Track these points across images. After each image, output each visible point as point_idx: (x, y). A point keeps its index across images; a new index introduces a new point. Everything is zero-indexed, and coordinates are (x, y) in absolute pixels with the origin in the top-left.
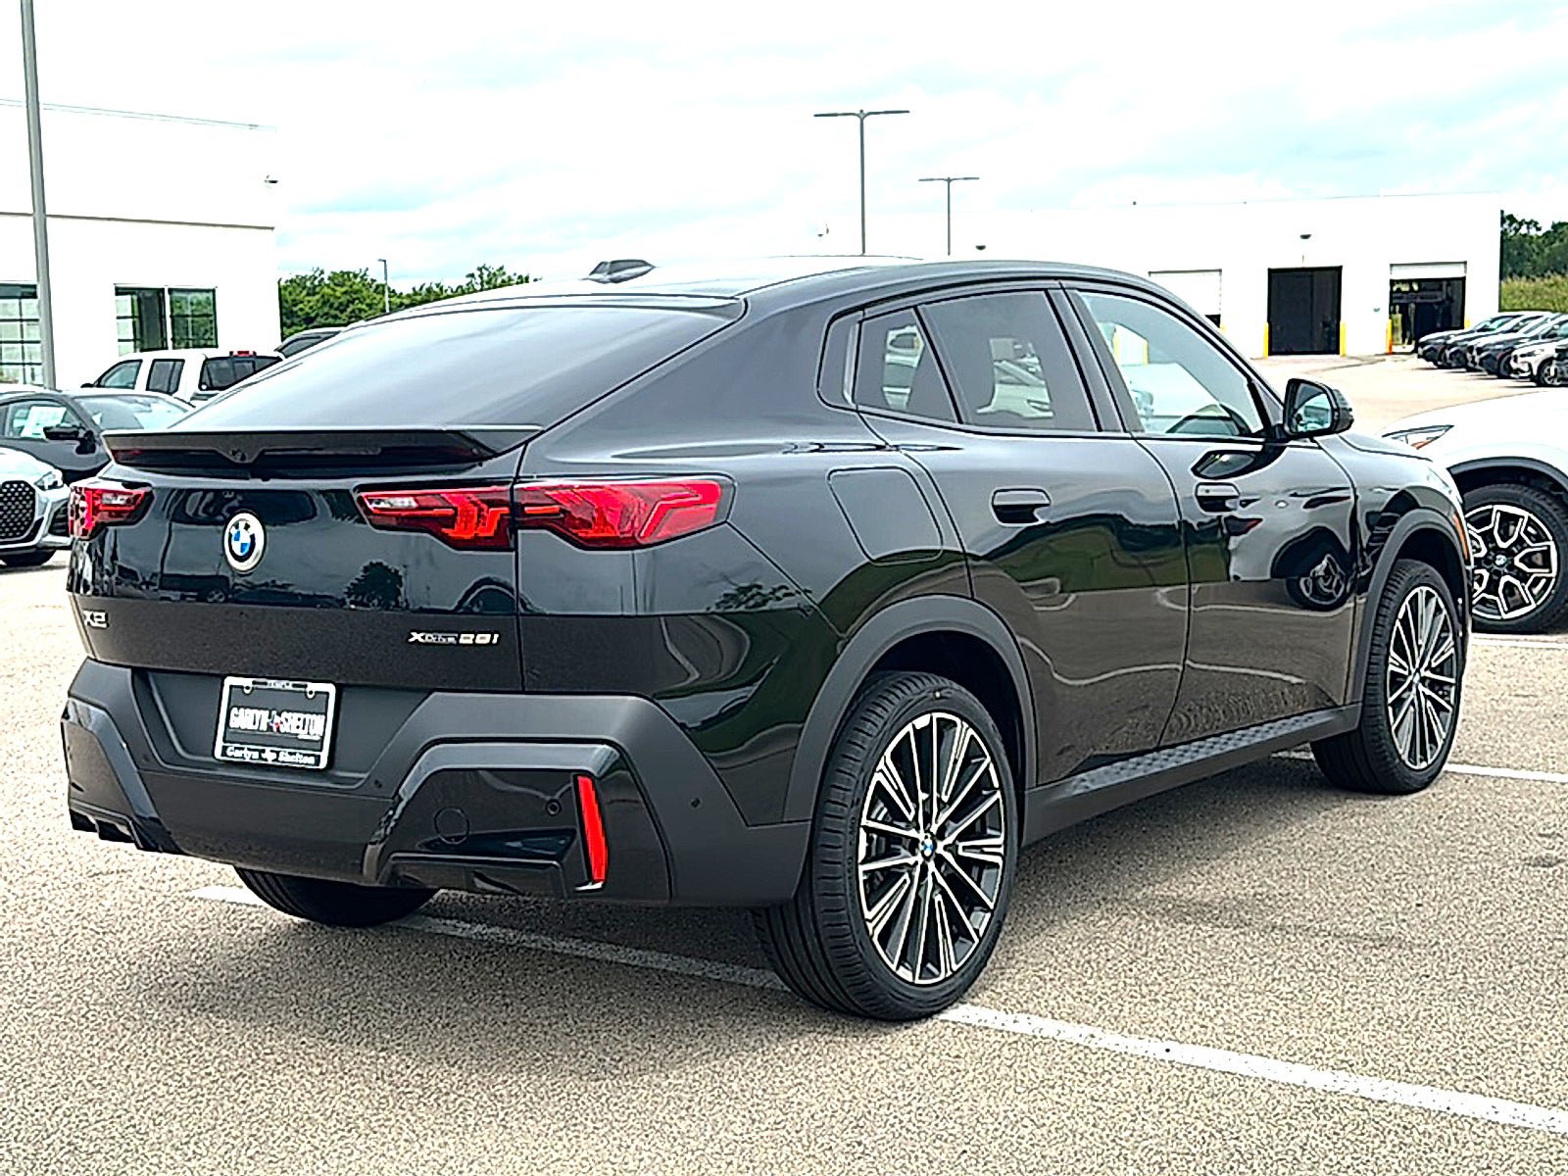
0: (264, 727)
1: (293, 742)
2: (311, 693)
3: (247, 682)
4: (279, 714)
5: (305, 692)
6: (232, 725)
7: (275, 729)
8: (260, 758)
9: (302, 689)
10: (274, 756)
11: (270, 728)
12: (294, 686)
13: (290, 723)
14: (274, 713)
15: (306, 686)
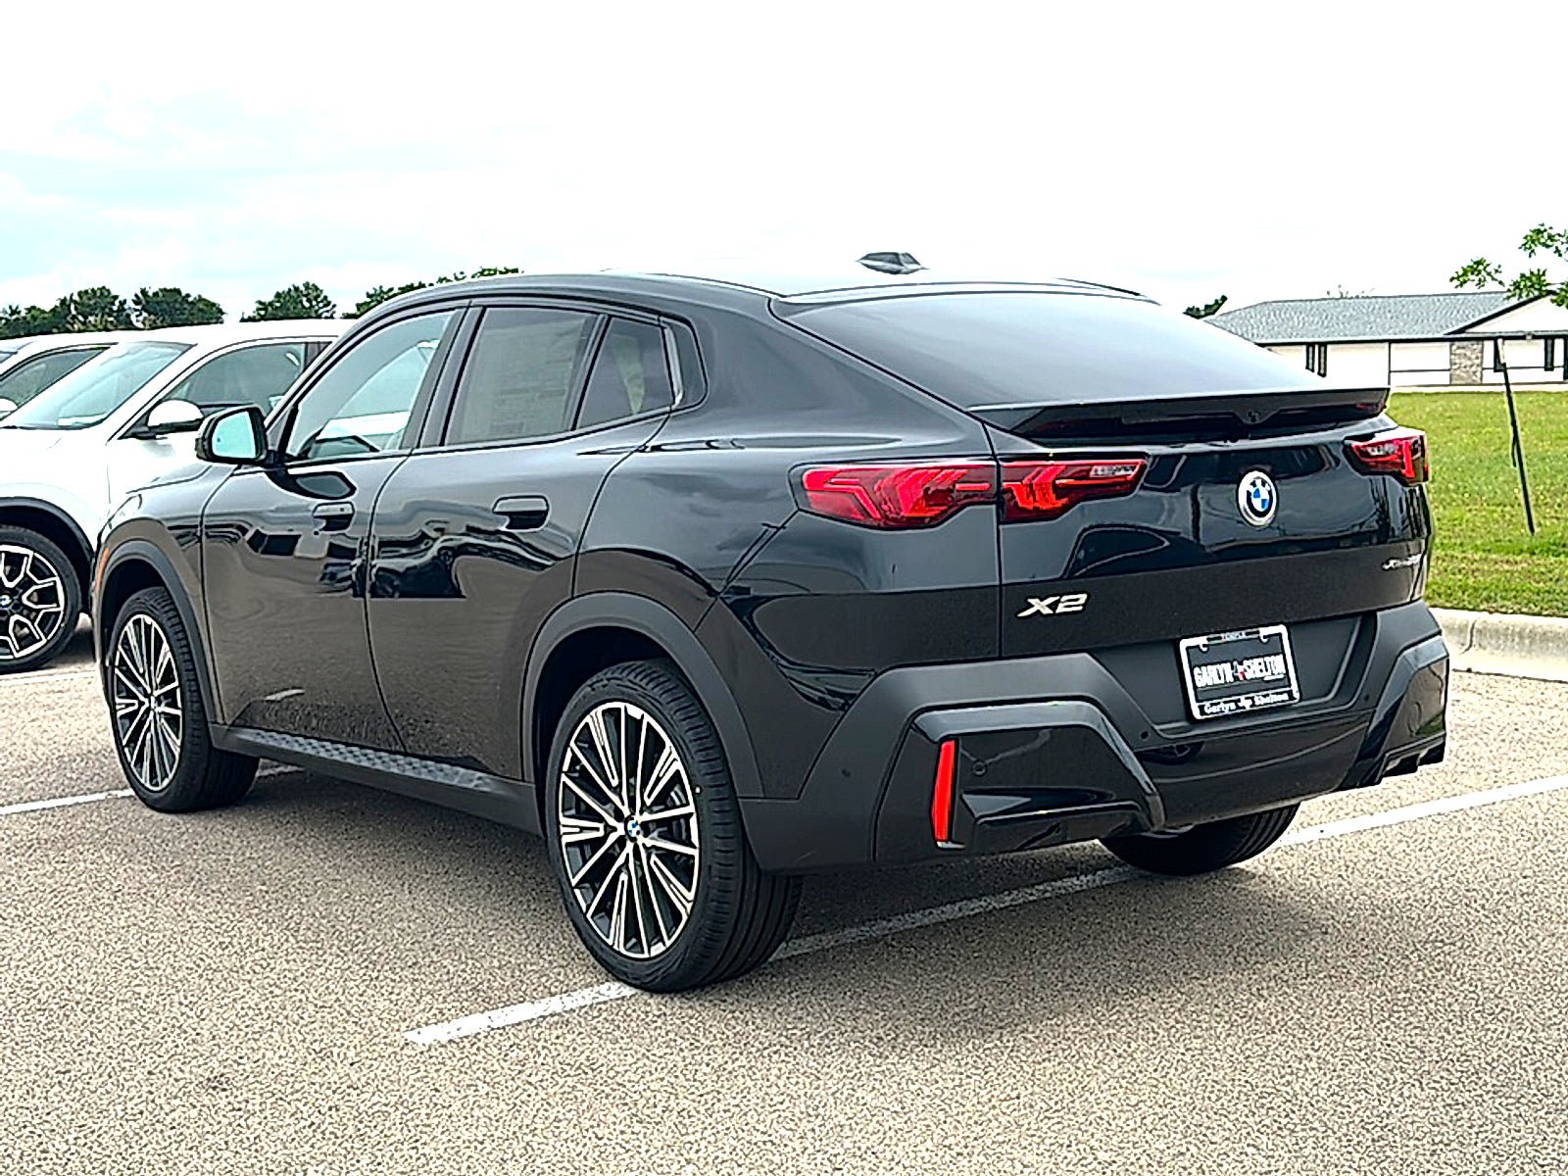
0: (1230, 679)
1: (1262, 685)
2: (1265, 637)
3: (1201, 641)
4: (1241, 663)
5: (1259, 638)
6: (1199, 684)
7: (1241, 678)
8: (1238, 707)
9: (1255, 636)
10: (1250, 702)
11: (1236, 678)
12: (1247, 634)
13: (1253, 669)
14: (1235, 663)
15: (1258, 632)
